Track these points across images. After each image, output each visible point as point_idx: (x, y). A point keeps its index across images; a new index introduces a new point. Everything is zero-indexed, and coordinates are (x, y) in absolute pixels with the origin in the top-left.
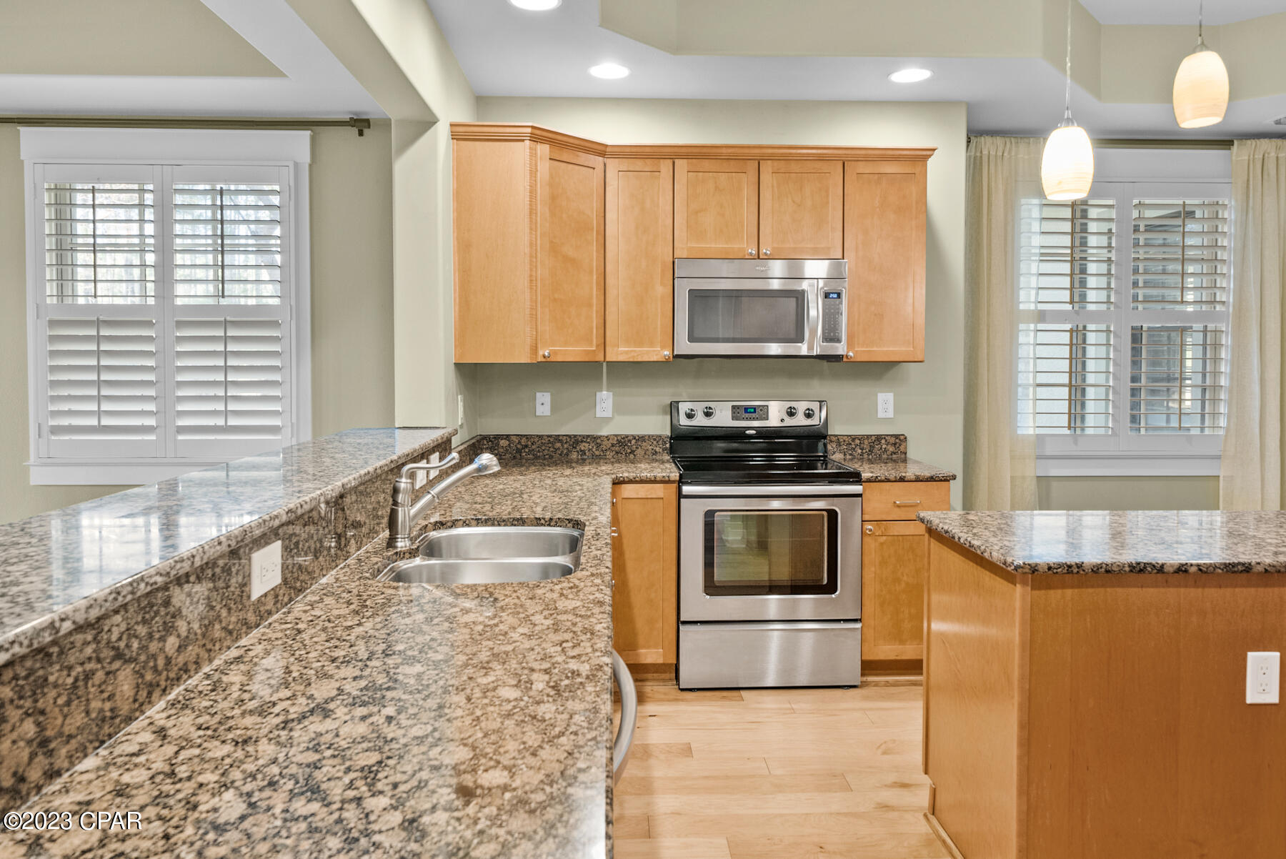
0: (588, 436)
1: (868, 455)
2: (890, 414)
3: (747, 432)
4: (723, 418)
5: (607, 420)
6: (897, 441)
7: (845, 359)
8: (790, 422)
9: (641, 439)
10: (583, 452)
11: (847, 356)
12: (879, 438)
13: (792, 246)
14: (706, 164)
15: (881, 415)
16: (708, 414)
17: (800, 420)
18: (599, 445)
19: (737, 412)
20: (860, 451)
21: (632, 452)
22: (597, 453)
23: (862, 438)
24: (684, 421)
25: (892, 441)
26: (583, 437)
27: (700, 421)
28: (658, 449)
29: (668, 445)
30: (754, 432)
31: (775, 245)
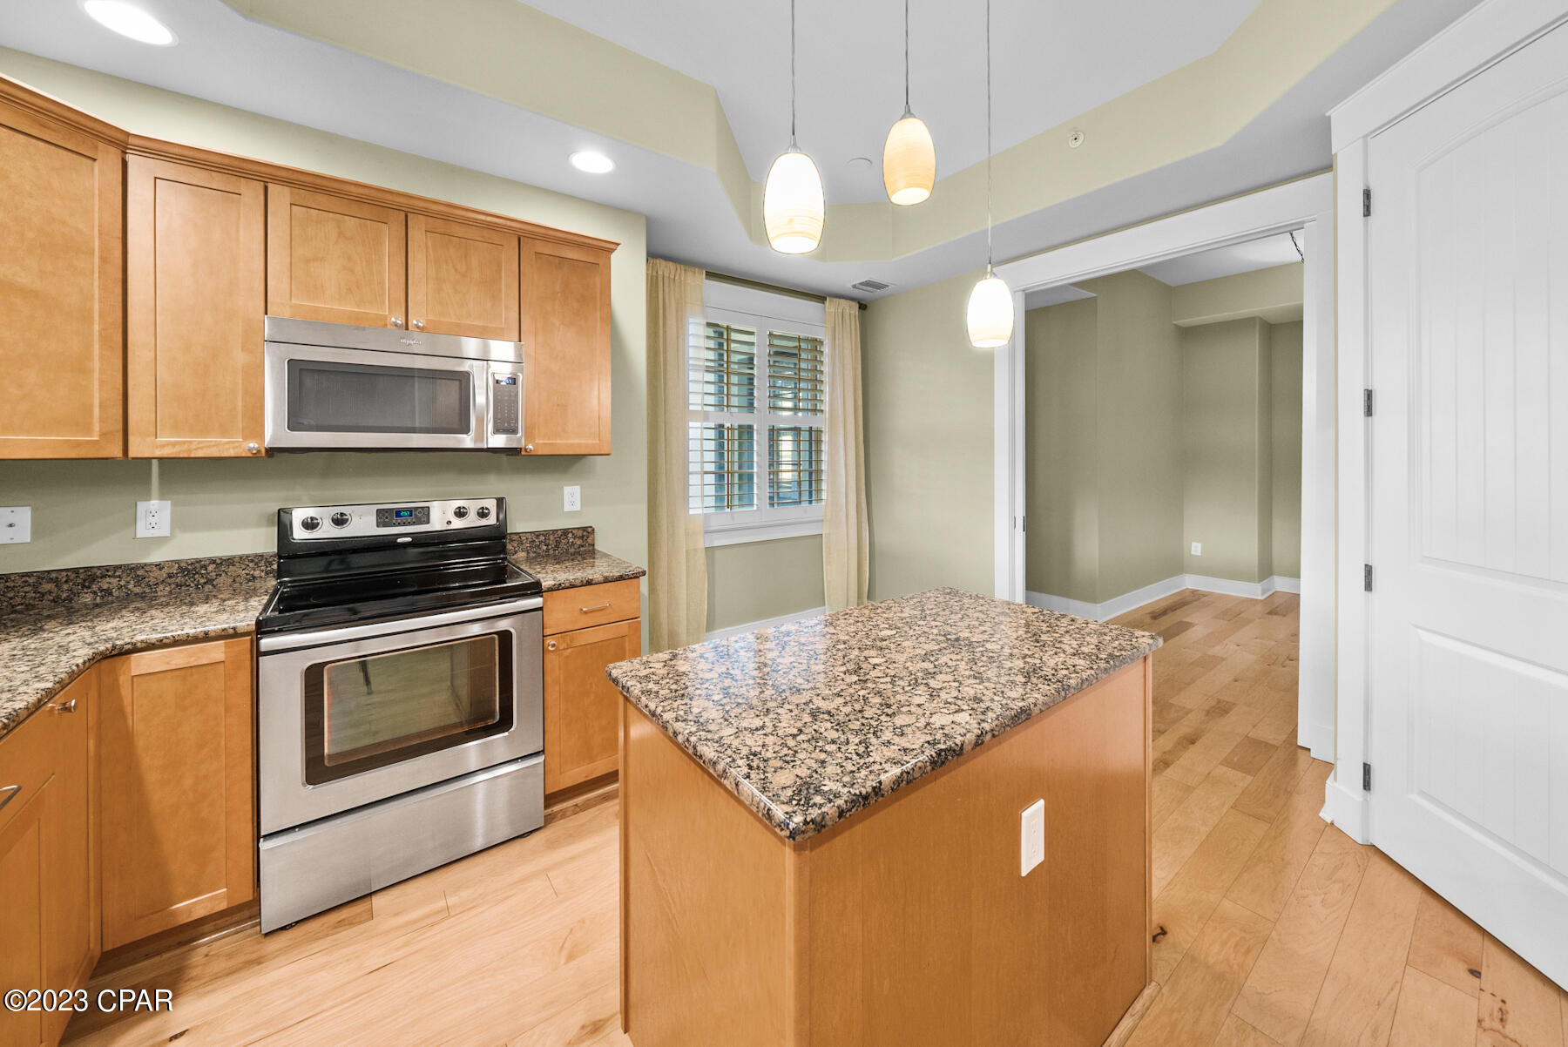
0: (119, 567)
1: (554, 550)
2: (577, 507)
3: (399, 540)
4: (363, 525)
5: (160, 541)
6: (585, 533)
7: (523, 453)
8: (458, 524)
9: (230, 561)
10: (109, 592)
11: (526, 450)
12: (565, 532)
13: (454, 320)
14: (322, 200)
15: (567, 508)
16: (340, 521)
17: (472, 521)
18: (139, 580)
19: (384, 517)
20: (545, 548)
21: (209, 581)
22: (137, 590)
23: (546, 533)
24: (299, 534)
25: (580, 533)
26: (107, 568)
27: (327, 531)
28: (257, 573)
29: (275, 567)
30: (409, 539)
31: (431, 317)
